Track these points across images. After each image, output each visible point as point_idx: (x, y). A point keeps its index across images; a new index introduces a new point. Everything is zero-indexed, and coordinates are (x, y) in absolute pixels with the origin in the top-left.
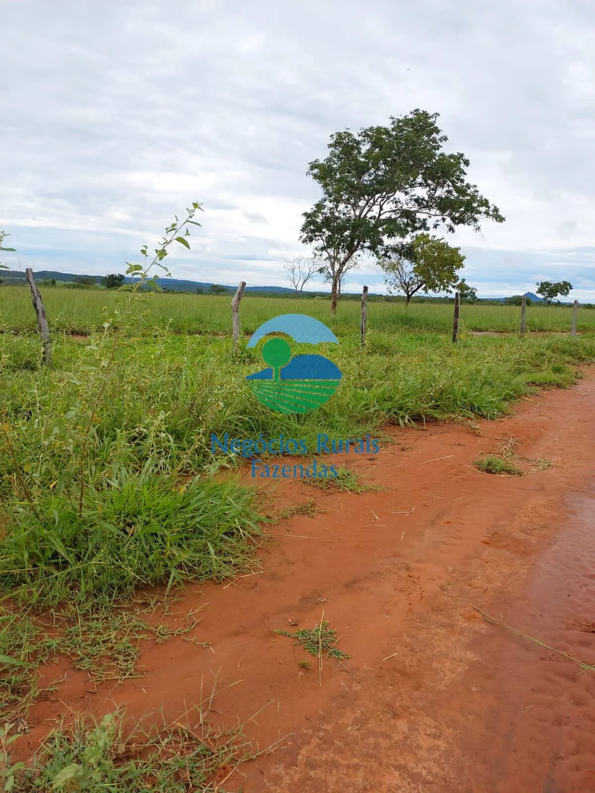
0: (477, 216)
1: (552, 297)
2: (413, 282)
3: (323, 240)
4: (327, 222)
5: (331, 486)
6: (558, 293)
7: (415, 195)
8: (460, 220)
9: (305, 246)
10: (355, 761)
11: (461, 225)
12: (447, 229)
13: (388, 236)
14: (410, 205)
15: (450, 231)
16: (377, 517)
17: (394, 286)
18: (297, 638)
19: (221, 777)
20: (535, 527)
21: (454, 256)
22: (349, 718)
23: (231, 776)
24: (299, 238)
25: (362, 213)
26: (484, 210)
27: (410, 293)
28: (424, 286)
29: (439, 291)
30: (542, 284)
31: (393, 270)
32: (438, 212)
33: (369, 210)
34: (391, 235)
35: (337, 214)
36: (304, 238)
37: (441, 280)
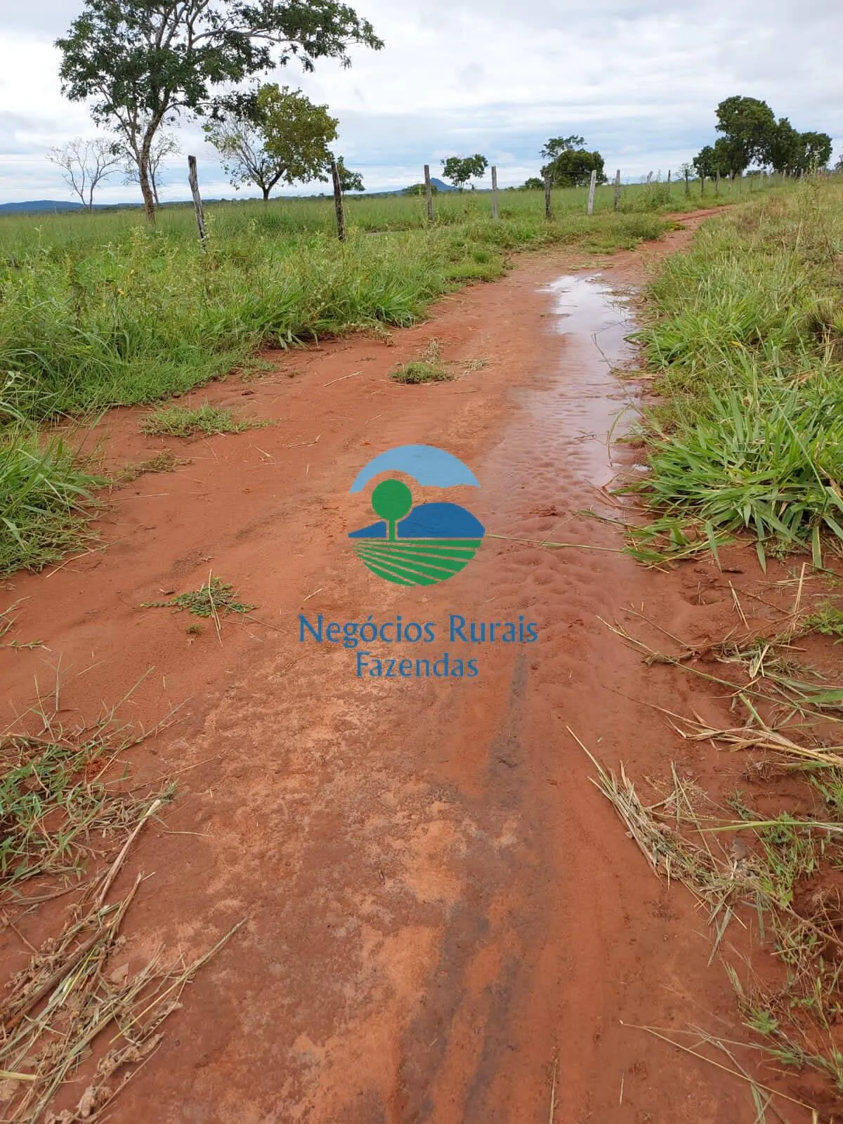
0: (342, 39)
1: (463, 180)
2: (268, 167)
3: (105, 92)
4: (104, 58)
5: (191, 432)
6: (471, 174)
7: (241, 4)
8: (318, 49)
9: (74, 103)
10: (285, 705)
11: (322, 57)
12: (301, 65)
13: (213, 80)
14: (237, 23)
15: (307, 68)
16: (268, 455)
17: (240, 176)
18: (177, 605)
19: (93, 772)
20: (475, 430)
21: (320, 119)
22: (268, 667)
23: (108, 768)
24: (60, 91)
25: (160, 39)
26: (351, 29)
27: (267, 187)
28: (285, 173)
29: (309, 180)
30: (448, 161)
31: (234, 148)
32: (283, 36)
33: (172, 35)
34: (217, 78)
35: (117, 41)
36: (69, 88)
37: (309, 161)
